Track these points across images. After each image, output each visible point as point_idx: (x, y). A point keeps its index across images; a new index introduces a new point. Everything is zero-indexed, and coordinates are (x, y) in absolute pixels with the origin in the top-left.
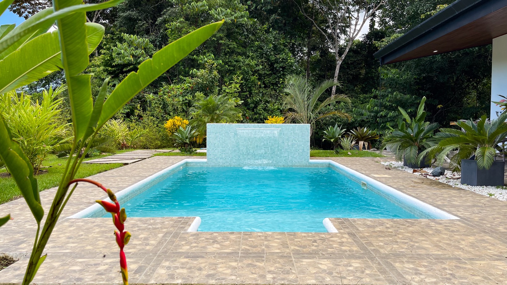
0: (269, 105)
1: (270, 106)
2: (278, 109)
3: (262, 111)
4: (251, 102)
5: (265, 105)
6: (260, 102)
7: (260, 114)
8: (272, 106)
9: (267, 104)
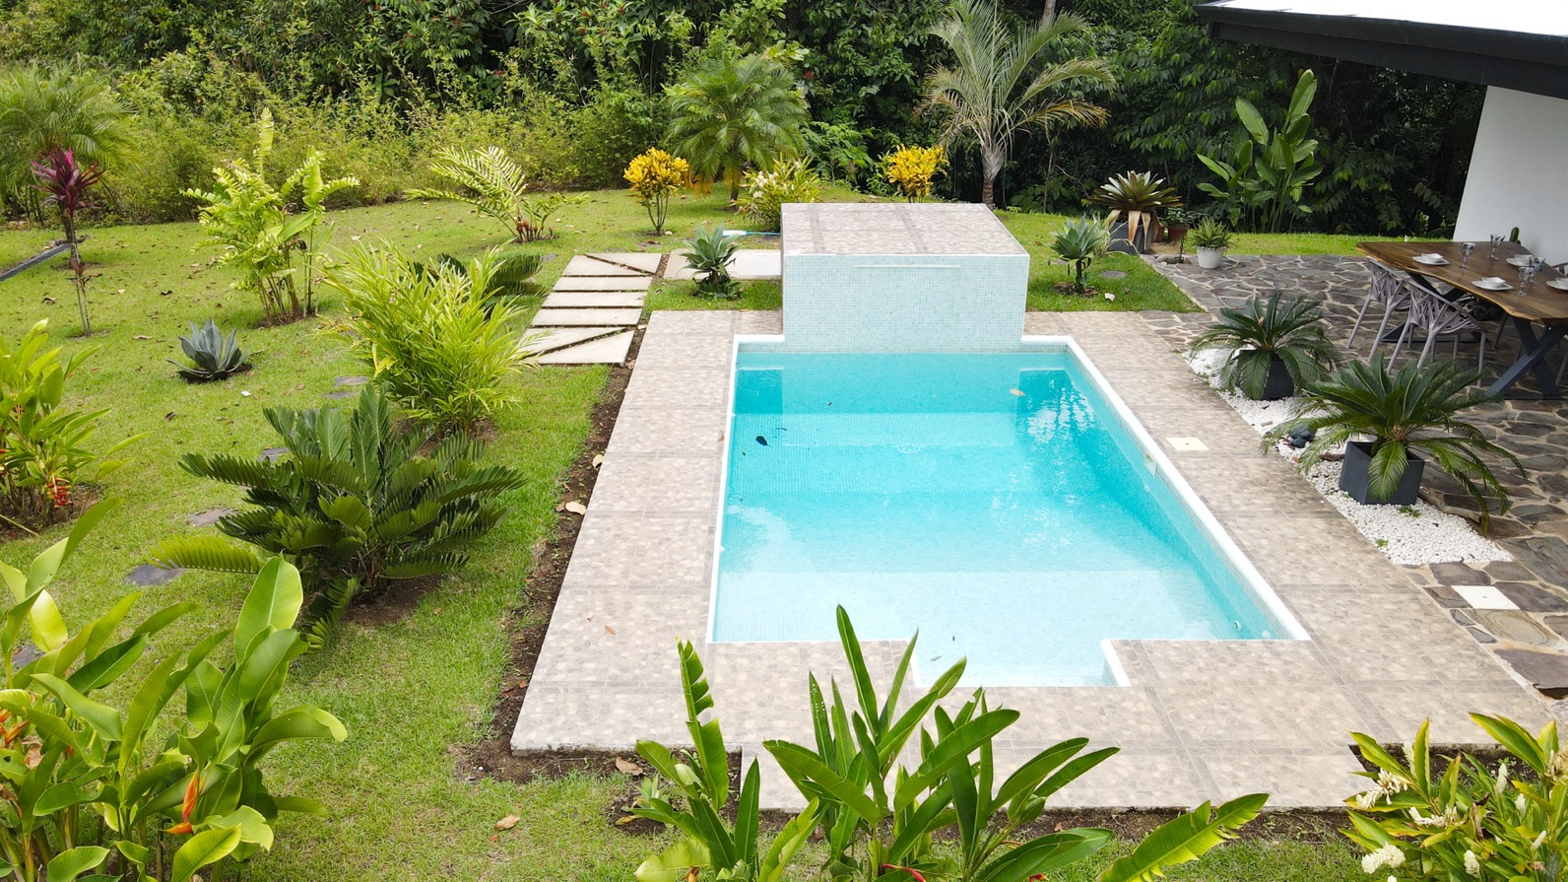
0: (870, 31)
1: (875, 37)
2: (898, 44)
3: (850, 51)
4: (817, 23)
5: (860, 32)
6: (844, 21)
7: (847, 61)
8: (879, 37)
9: (864, 26)
